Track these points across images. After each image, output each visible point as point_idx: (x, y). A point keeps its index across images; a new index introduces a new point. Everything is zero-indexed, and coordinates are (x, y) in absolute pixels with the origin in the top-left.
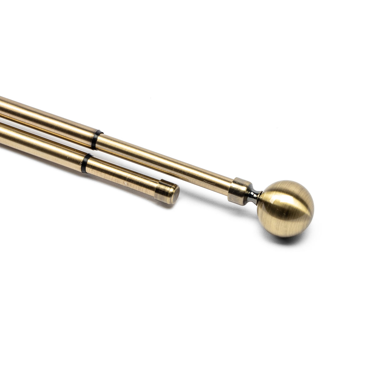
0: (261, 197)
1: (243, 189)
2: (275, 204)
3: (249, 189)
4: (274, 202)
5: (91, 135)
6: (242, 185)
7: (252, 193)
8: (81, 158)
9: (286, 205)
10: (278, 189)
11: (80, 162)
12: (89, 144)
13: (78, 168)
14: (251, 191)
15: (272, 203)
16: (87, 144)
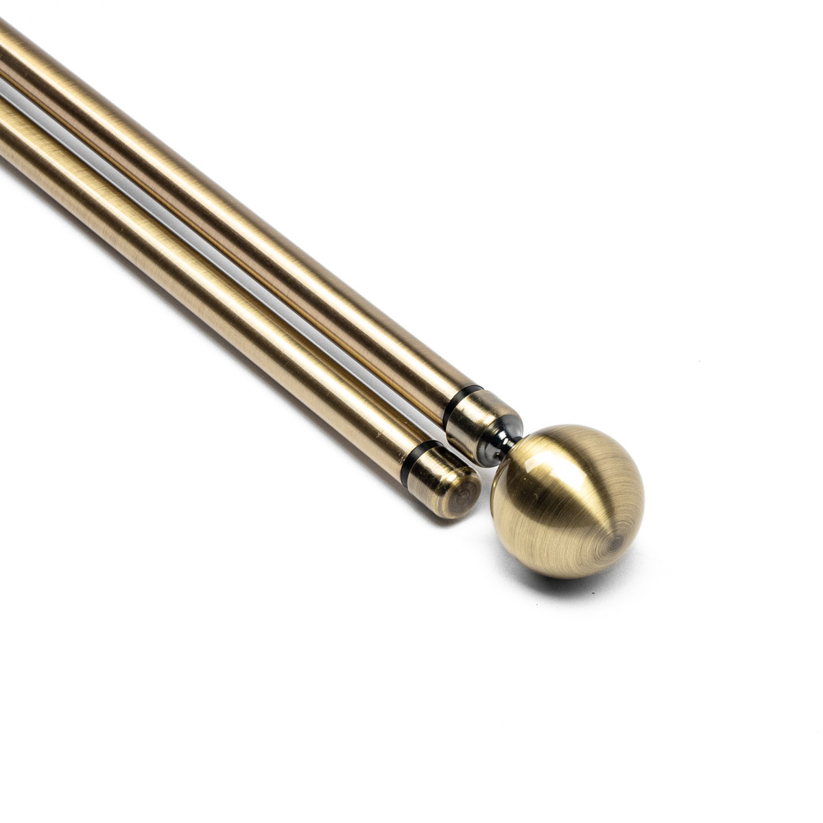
0: (514, 449)
3: (501, 424)
5: (450, 392)
8: (408, 445)
11: (401, 456)
12: (438, 412)
13: (393, 468)
14: (503, 430)
15: (528, 471)
16: (433, 413)
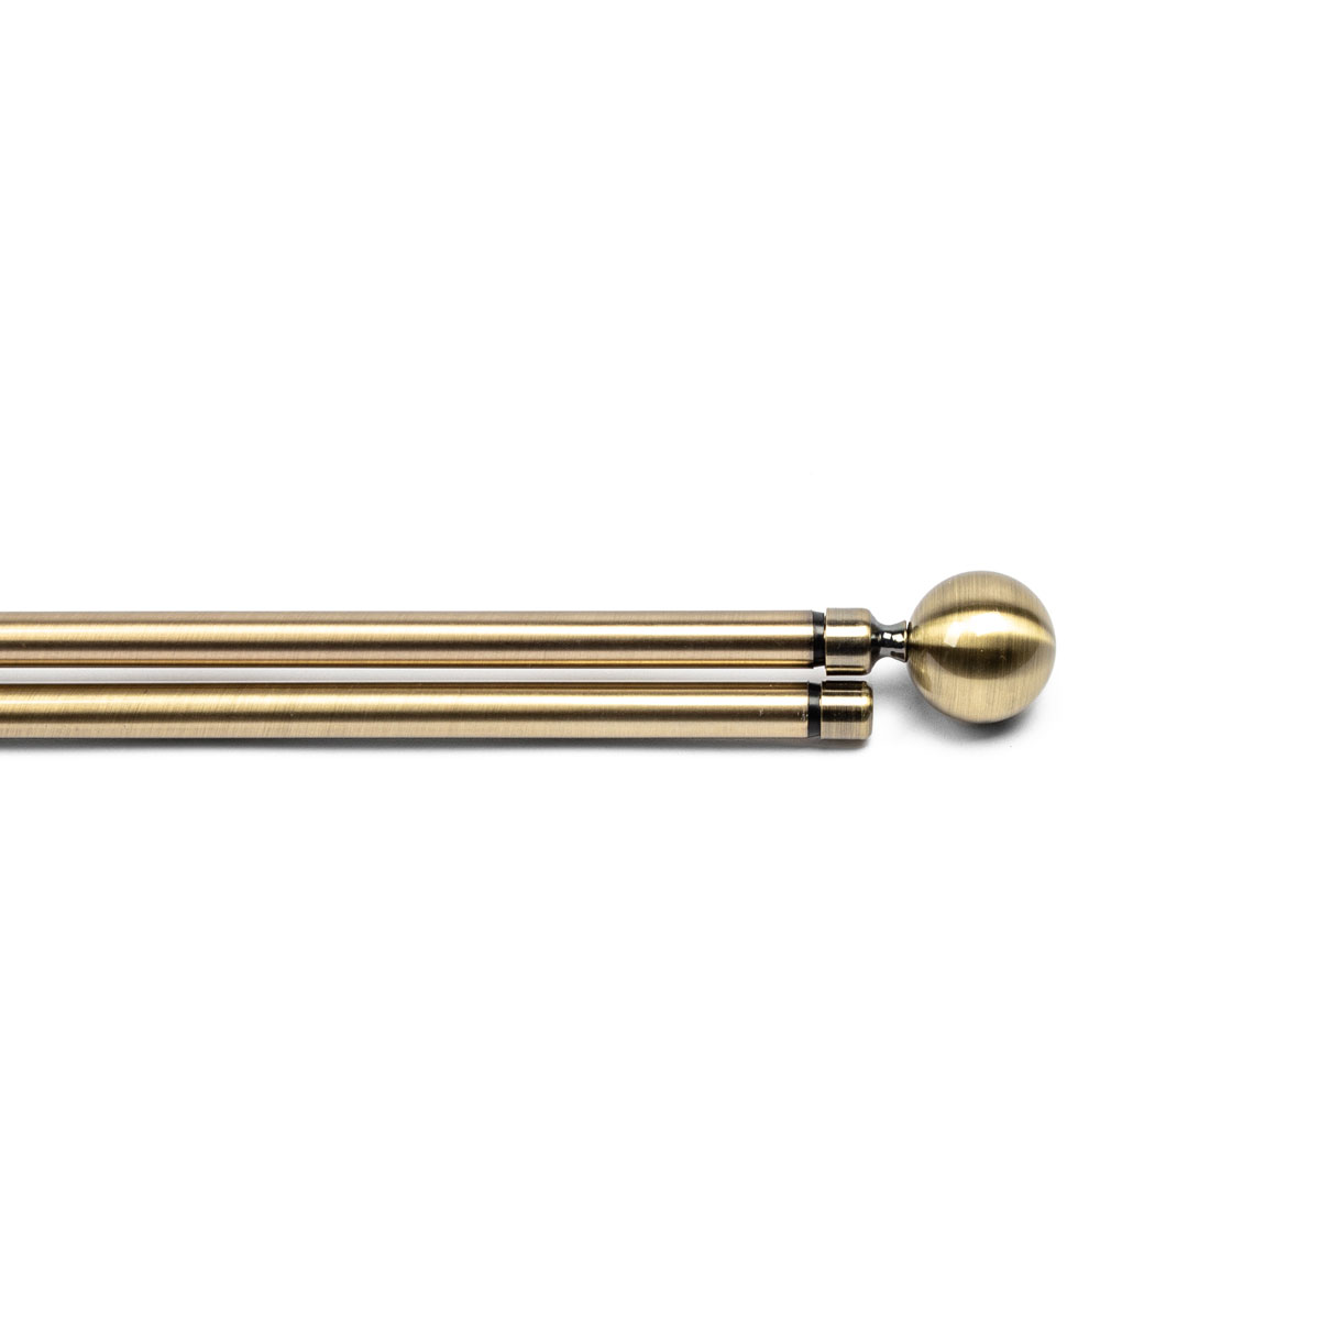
0: (913, 639)
1: (862, 632)
2: (963, 645)
3: (876, 630)
4: (959, 642)
6: (854, 623)
7: (887, 636)
8: (801, 701)
9: (998, 639)
10: (959, 603)
11: (800, 713)
13: (799, 729)
14: (882, 633)
